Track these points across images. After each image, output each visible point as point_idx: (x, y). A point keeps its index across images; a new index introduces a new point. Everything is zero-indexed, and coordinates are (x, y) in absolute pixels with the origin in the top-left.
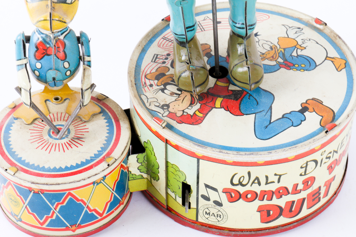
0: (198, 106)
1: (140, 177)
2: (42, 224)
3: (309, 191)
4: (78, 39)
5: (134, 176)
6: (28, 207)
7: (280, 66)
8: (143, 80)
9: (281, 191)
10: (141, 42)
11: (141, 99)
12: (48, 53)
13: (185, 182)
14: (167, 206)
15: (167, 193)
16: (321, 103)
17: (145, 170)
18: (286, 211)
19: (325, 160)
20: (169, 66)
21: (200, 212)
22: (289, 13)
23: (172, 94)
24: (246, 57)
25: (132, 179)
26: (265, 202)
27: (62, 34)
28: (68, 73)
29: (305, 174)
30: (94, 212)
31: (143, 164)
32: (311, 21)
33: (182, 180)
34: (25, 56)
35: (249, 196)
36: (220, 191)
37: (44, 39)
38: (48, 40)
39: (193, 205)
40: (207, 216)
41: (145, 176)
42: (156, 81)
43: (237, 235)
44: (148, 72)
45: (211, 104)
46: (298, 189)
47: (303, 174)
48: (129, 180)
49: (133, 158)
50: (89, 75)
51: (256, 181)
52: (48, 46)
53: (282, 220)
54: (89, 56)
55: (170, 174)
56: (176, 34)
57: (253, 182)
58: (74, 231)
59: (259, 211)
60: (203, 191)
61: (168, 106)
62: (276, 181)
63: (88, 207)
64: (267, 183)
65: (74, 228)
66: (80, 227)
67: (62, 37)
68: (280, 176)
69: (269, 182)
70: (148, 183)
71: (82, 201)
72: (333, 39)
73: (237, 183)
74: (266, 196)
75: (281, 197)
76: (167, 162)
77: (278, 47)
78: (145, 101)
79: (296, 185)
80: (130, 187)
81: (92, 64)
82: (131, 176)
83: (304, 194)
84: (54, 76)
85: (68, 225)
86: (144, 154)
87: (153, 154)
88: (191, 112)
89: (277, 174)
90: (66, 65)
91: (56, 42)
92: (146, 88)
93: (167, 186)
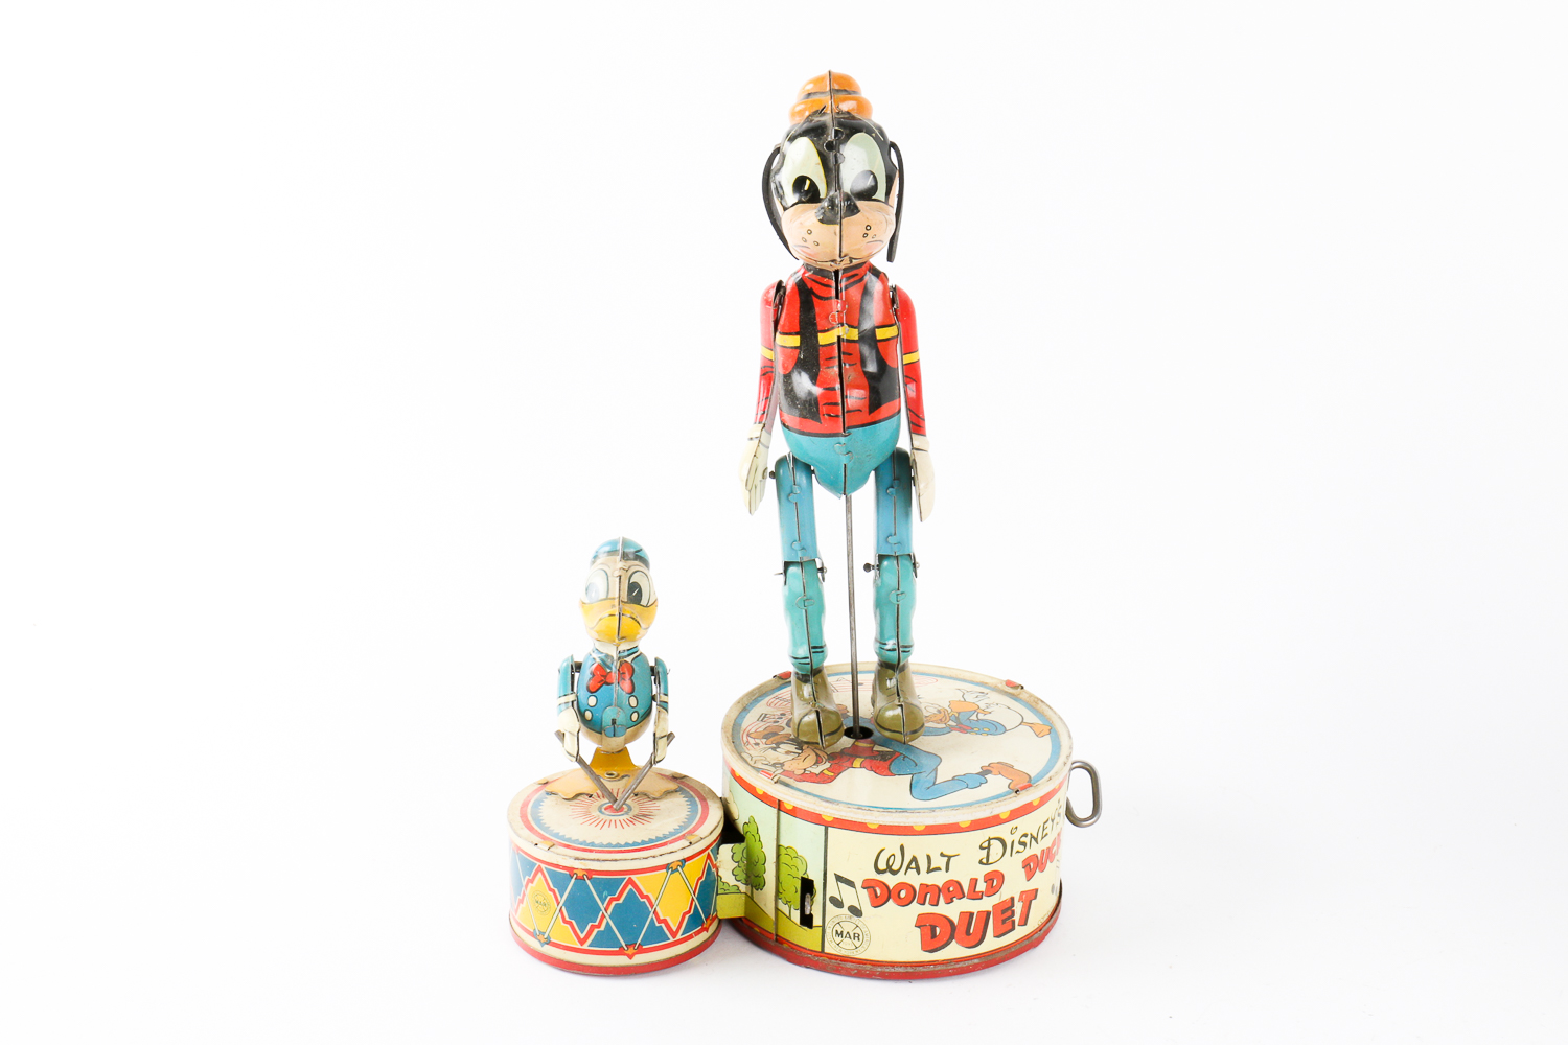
0: (828, 765)
1: (734, 890)
2: (582, 942)
3: (996, 899)
4: (652, 669)
5: (726, 887)
6: (564, 909)
7: (952, 729)
8: (745, 739)
9: (951, 889)
10: (742, 699)
11: (742, 757)
12: (608, 681)
13: (805, 876)
14: (777, 935)
15: (777, 909)
16: (1012, 767)
17: (743, 876)
18: (961, 930)
19: (1017, 847)
20: (784, 725)
21: (828, 931)
22: (967, 676)
23: (788, 753)
24: (898, 695)
25: (723, 891)
26: (928, 909)
27: (629, 655)
28: (635, 717)
29: (987, 864)
30: (663, 925)
31: (741, 864)
32: (1000, 686)
33: (800, 874)
34: (572, 690)
35: (903, 894)
36: (859, 884)
37: (602, 660)
38: (609, 662)
39: (817, 921)
40: (838, 939)
41: (743, 888)
42: (764, 740)
43: (885, 973)
44: (753, 731)
45: (848, 763)
46: (977, 890)
47: (984, 861)
48: (717, 894)
49: (726, 849)
50: (665, 720)
51: (913, 865)
52: (609, 670)
53: (955, 951)
54: (666, 695)
55: (783, 868)
56: (796, 658)
57: (908, 867)
58: (631, 957)
59: (919, 927)
60: (833, 889)
61: (782, 764)
62: (943, 868)
63: (655, 912)
64: (929, 871)
65: (631, 951)
66: (640, 950)
67: (629, 660)
68: (949, 857)
69: (932, 867)
70: (746, 903)
71: (647, 897)
72: (1034, 704)
73: (885, 867)
74: (929, 895)
75: (952, 901)
76: (778, 847)
77: (950, 710)
78: (749, 759)
79: (974, 882)
80: (718, 908)
81: (670, 707)
82: (721, 885)
83: (987, 904)
84: (614, 716)
85: (624, 944)
86: (743, 845)
87: (757, 840)
88: (817, 770)
89: (945, 853)
90: (633, 702)
91: (621, 665)
92: (749, 747)
93: (777, 893)
